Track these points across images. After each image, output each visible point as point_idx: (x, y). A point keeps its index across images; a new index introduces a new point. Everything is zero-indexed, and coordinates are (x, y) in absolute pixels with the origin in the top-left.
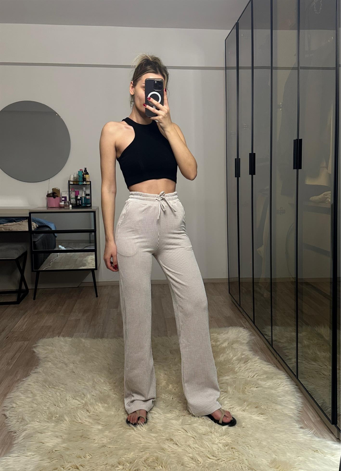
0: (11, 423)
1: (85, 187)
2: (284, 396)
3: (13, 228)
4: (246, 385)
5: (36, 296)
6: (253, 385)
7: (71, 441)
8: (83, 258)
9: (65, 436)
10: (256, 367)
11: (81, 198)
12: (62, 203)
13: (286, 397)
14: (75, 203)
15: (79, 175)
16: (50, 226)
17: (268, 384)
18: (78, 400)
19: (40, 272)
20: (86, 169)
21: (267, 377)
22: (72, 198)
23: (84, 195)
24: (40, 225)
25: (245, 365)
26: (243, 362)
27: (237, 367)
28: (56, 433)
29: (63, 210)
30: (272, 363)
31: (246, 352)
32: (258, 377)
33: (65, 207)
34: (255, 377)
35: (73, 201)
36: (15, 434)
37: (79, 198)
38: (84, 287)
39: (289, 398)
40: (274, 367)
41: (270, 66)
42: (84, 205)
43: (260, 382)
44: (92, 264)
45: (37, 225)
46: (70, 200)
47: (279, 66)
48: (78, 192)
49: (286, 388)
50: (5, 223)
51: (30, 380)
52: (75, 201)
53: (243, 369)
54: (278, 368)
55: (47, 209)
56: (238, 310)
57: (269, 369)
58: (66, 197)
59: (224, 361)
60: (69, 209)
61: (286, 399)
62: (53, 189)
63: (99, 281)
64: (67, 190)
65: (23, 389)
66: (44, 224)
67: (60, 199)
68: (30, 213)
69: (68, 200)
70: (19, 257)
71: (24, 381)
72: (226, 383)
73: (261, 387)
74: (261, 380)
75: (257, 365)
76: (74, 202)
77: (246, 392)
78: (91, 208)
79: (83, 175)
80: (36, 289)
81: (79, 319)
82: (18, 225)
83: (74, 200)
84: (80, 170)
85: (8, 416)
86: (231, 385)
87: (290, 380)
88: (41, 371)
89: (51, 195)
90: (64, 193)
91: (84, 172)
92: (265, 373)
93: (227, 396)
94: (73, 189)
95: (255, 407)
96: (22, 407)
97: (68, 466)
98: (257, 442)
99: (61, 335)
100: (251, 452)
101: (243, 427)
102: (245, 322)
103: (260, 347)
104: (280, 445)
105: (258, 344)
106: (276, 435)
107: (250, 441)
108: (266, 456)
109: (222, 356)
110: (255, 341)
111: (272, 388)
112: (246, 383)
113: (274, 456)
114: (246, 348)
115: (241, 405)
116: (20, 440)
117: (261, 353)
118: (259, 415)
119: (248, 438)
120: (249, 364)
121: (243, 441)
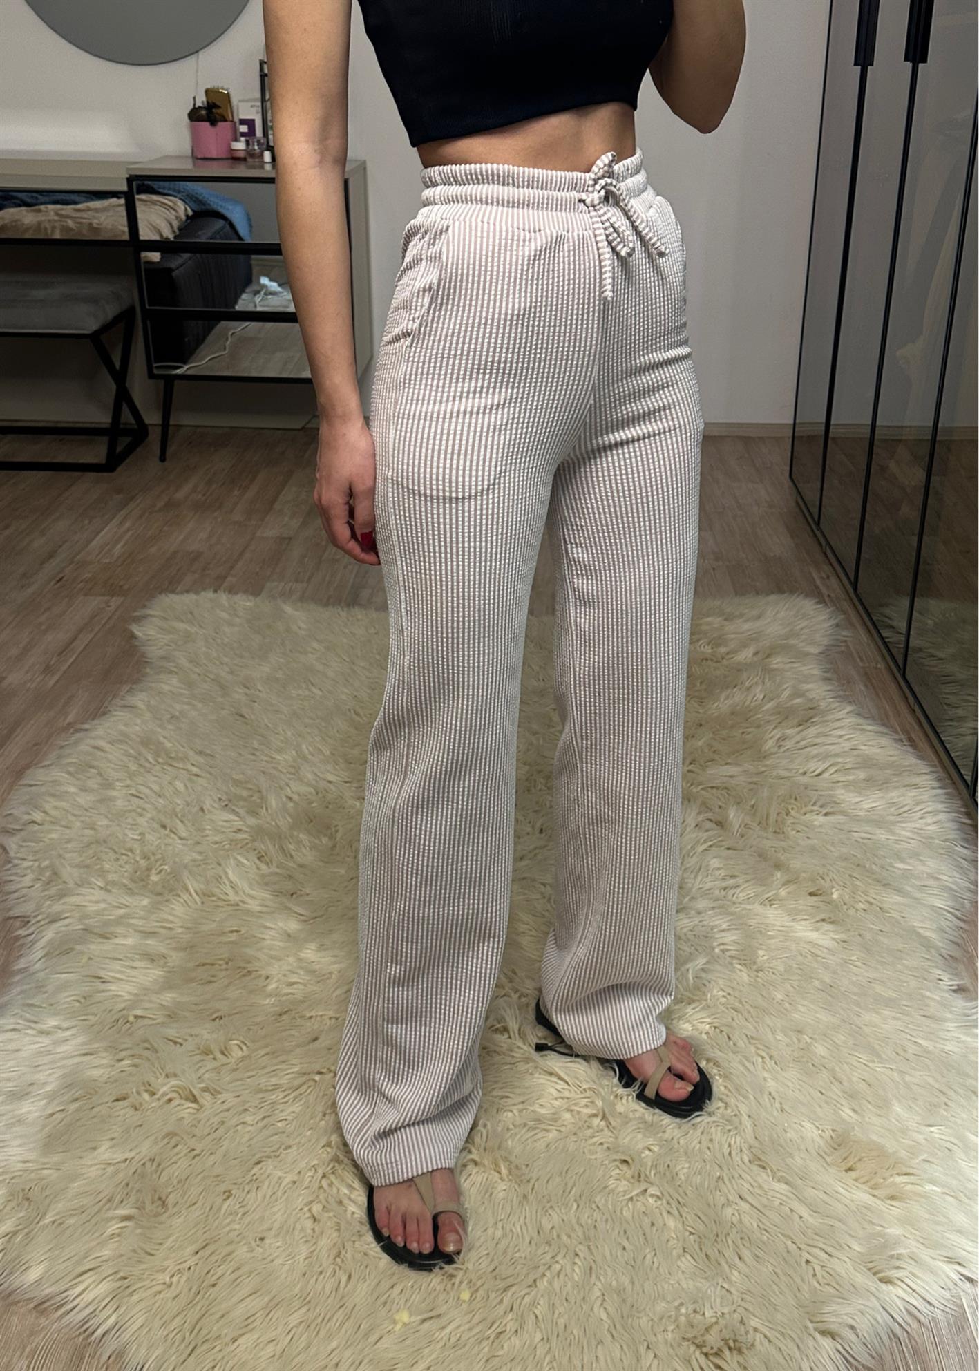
0: (19, 882)
2: (916, 855)
4: (793, 801)
6: (814, 804)
10: (836, 741)
13: (921, 860)
17: (866, 805)
18: (236, 814)
21: (867, 780)
25: (799, 732)
26: (796, 721)
27: (771, 738)
28: (153, 942)
30: (895, 726)
31: (810, 686)
32: (838, 777)
34: (826, 775)
36: (23, 932)
39: (931, 864)
40: (901, 740)
43: (841, 794)
49: (929, 825)
51: (100, 731)
53: (788, 744)
54: (912, 743)
56: (811, 535)
57: (878, 751)
59: (733, 713)
61: (922, 868)
65: (75, 760)
71: (86, 730)
72: (726, 788)
73: (844, 813)
74: (847, 785)
75: (843, 733)
77: (788, 829)
81: (290, 539)
85: (12, 854)
86: (740, 800)
87: (946, 794)
88: (141, 704)
92: (867, 763)
93: (721, 841)
95: (811, 890)
96: (63, 823)
97: (164, 1089)
98: (795, 1040)
99: (225, 584)
100: (771, 1084)
101: (755, 967)
102: (828, 577)
103: (863, 668)
104: (874, 1062)
105: (860, 657)
106: (867, 1017)
107: (773, 1033)
108: (818, 1110)
109: (727, 698)
110: (849, 644)
111: (879, 822)
112: (791, 797)
113: (847, 1113)
114: (813, 669)
115: (763, 882)
116: (34, 957)
117: (863, 688)
118: (819, 924)
119: (768, 1020)
120: (813, 731)
121: (749, 1034)
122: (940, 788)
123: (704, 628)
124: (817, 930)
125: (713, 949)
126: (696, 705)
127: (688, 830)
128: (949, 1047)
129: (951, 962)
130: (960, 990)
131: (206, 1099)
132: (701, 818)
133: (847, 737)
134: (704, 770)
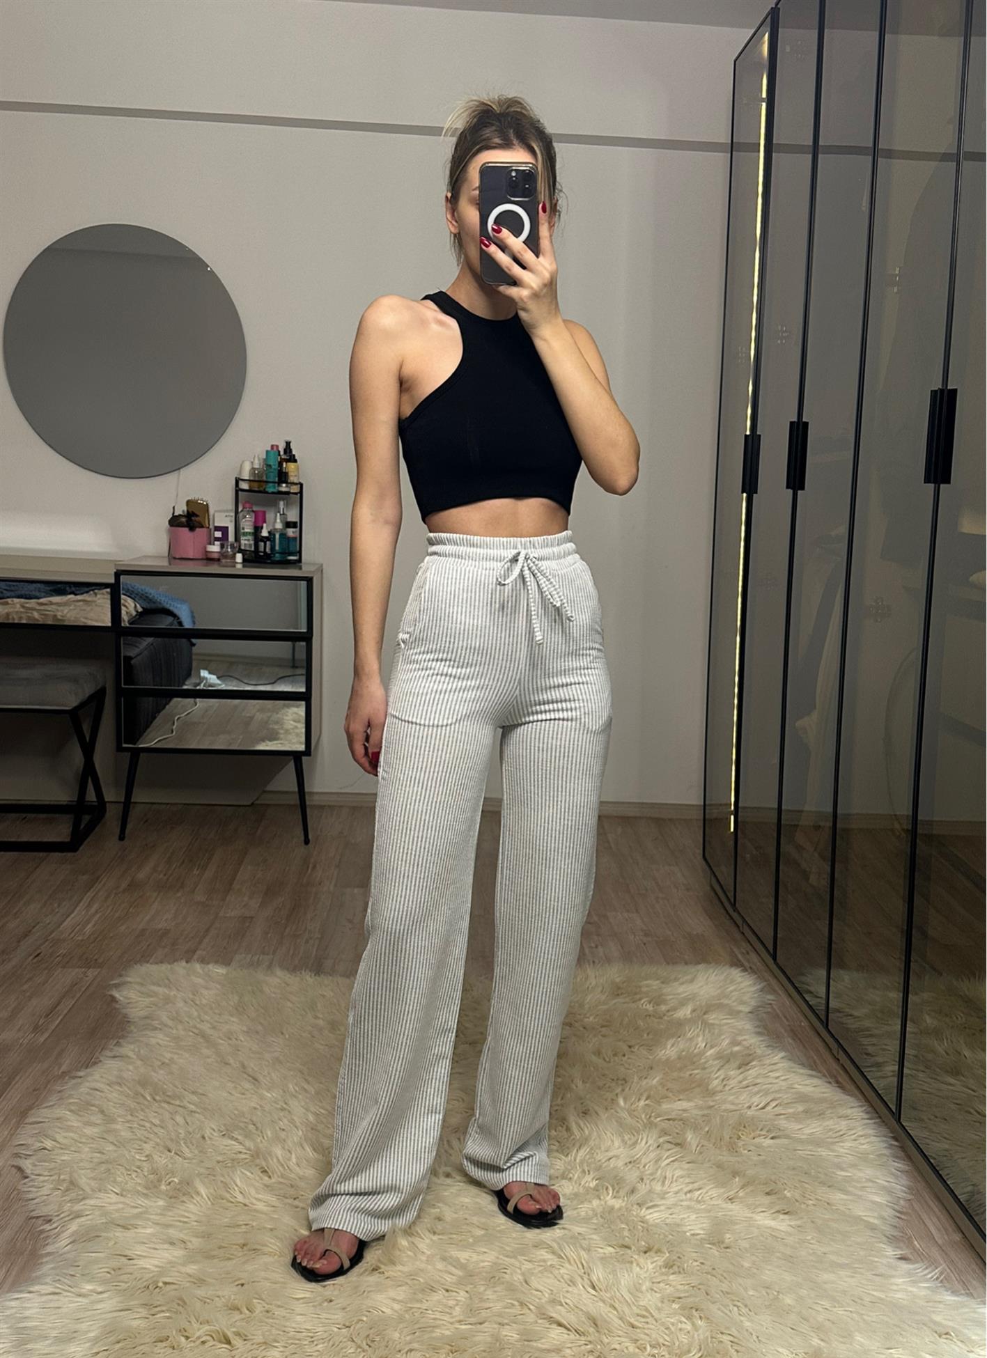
0: (37, 1192)
1: (283, 500)
2: (854, 1166)
3: (65, 611)
4: (742, 1128)
5: (129, 827)
6: (761, 1130)
7: (214, 1257)
8: (269, 714)
9: (196, 1242)
10: (774, 1081)
11: (269, 532)
12: (215, 548)
13: (860, 1170)
14: (253, 549)
15: (269, 463)
16: (176, 611)
17: (807, 1131)
18: (236, 1140)
19: (141, 755)
20: (288, 444)
21: (806, 1112)
22: (245, 534)
23: (279, 526)
24: (147, 605)
25: (741, 1073)
26: (737, 1063)
27: (716, 1078)
28: (171, 1231)
29: (214, 569)
30: (825, 1071)
31: (744, 1037)
32: (779, 1110)
33: (223, 561)
34: (769, 1108)
35: (246, 542)
36: (47, 1227)
37: (265, 533)
38: (268, 805)
39: (869, 1172)
40: (830, 1083)
41: (871, 145)
42: (278, 557)
43: (783, 1123)
44: (297, 735)
45: (138, 605)
46: (237, 539)
47: (898, 146)
48: (264, 513)
49: (864, 1144)
50: (43, 594)
51: (97, 1077)
52: (252, 542)
53: (733, 1083)
54: (840, 1086)
55: (170, 564)
56: (728, 917)
57: (811, 1089)
58: (227, 528)
59: (679, 1058)
60: (235, 566)
61: (861, 1175)
62: (188, 503)
63: (315, 790)
64: (231, 506)
65: (76, 1101)
66: (160, 603)
67: (210, 534)
68: (118, 574)
69: (231, 538)
70: (82, 705)
71: (81, 1077)
72: (682, 1120)
73: (787, 1137)
74: (789, 1117)
75: (777, 1075)
76: (250, 545)
77: (741, 1149)
78: (300, 568)
79: (280, 464)
80: (127, 804)
81: (252, 917)
82: (81, 603)
83: (249, 540)
84: (272, 446)
85: (28, 1171)
86: (696, 1128)
87: (875, 1123)
88: (131, 1054)
89: (184, 520)
90: (221, 517)
91: (282, 453)
92: (802, 1098)
93: (682, 1157)
94: (247, 505)
95: (768, 1190)
96: (73, 1149)
97: (198, 1334)
98: (765, 1294)
99: (195, 957)
100: (747, 1324)
101: (725, 1246)
102: (748, 953)
103: (789, 1025)
104: (835, 1307)
105: (785, 1017)
106: (826, 1276)
107: (746, 1289)
108: (791, 1340)
109: (673, 1046)
110: (775, 1007)
111: (817, 1142)
112: (740, 1124)
113: (816, 1341)
114: (747, 1025)
115: (722, 1184)
116: (62, 1244)
117: (791, 1041)
118: (775, 1215)
119: (740, 1280)
120: (752, 1072)
121: (724, 1290)
122: (868, 1119)
123: (644, 989)
124: (774, 1219)
125: (685, 1232)
126: (645, 1053)
127: (651, 1148)
128: (899, 1295)
129: (893, 1240)
130: (902, 1258)
131: (236, 1342)
132: (661, 1140)
133: (783, 1078)
134: (660, 1105)
